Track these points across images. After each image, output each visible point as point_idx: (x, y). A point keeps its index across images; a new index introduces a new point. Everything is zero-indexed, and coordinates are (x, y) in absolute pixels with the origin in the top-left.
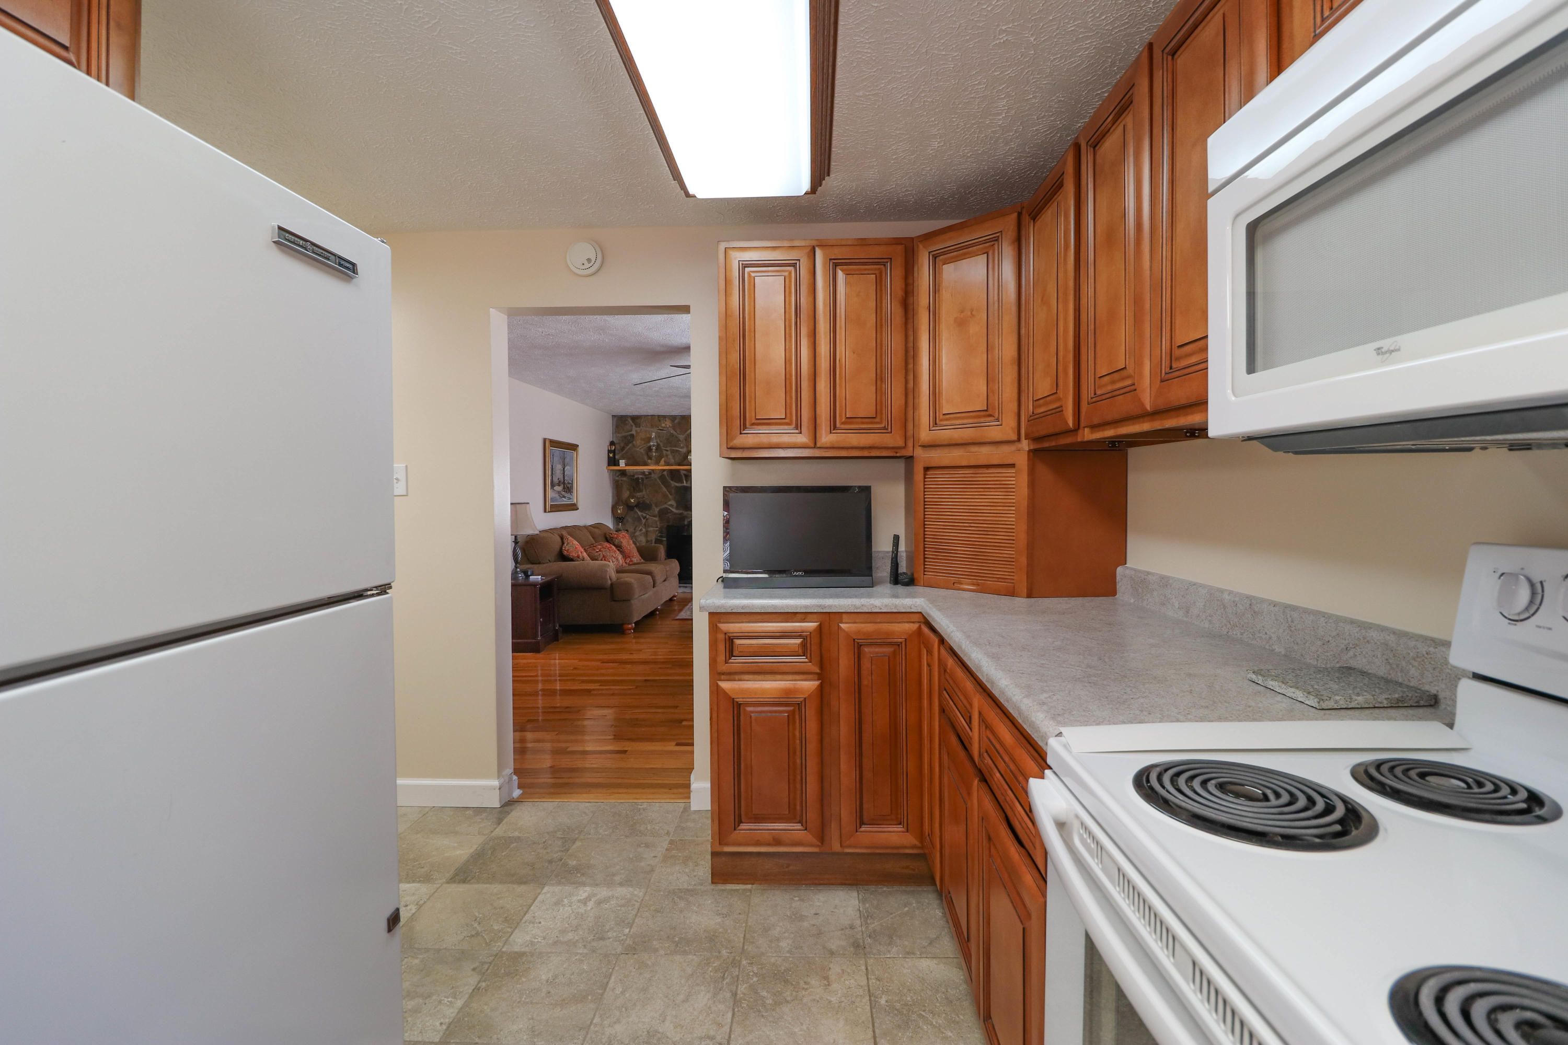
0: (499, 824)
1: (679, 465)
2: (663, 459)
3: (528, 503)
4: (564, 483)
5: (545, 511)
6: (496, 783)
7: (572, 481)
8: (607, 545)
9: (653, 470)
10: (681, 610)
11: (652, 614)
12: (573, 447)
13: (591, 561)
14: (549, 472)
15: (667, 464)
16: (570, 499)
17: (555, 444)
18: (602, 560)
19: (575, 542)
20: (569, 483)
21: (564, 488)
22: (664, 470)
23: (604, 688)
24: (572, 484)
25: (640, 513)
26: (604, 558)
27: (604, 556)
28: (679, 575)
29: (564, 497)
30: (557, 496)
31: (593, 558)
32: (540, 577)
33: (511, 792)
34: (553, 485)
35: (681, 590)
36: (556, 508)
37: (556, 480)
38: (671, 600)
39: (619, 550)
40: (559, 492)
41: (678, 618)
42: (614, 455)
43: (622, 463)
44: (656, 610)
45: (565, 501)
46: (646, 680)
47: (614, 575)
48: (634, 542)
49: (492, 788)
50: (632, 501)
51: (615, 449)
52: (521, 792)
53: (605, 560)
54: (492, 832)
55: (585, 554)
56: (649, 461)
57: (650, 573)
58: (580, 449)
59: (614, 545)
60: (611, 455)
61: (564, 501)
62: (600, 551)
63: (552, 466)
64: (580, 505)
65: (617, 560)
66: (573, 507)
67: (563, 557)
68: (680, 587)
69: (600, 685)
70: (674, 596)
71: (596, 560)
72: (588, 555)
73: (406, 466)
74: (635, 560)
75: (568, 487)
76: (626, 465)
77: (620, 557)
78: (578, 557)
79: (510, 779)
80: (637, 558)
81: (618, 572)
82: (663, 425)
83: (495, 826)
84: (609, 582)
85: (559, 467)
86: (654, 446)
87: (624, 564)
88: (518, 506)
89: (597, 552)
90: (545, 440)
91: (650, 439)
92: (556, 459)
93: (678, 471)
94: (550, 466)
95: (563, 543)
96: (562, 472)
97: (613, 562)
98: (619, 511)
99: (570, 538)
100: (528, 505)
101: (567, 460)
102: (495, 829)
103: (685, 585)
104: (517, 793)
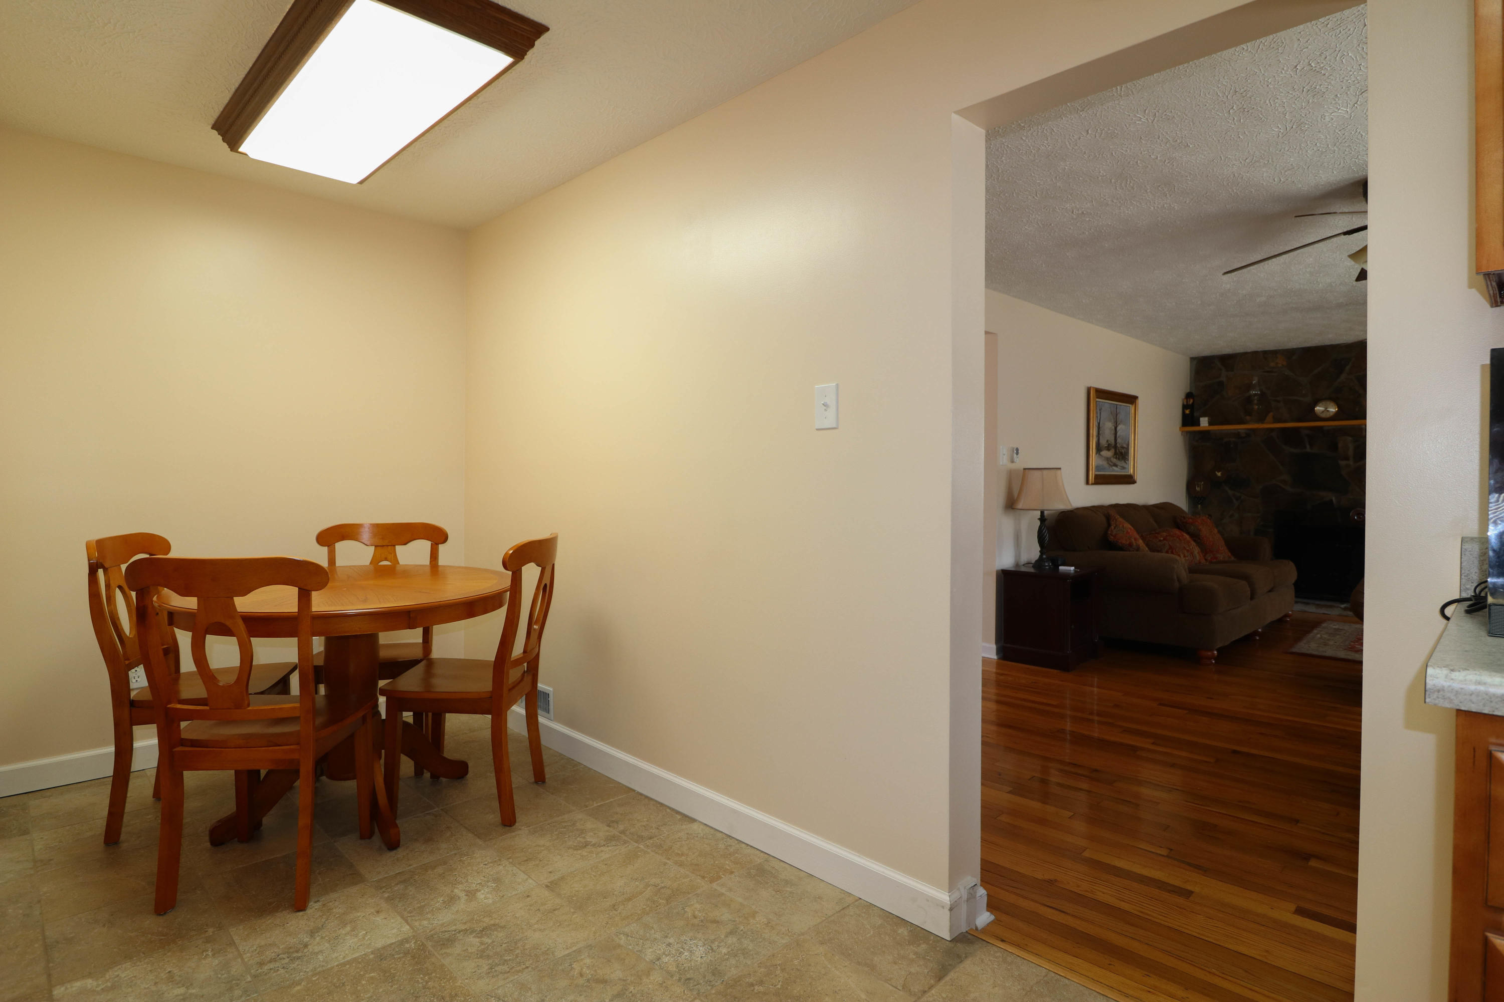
0: (940, 978)
1: (1299, 420)
2: (1271, 414)
3: (1060, 469)
4: (1115, 447)
5: (1087, 483)
6: (945, 897)
7: (1128, 445)
8: (1177, 532)
9: (1253, 430)
10: (1298, 639)
11: (1248, 639)
12: (1131, 399)
13: (1149, 552)
14: (1094, 432)
15: (1277, 420)
16: (1124, 468)
17: (1102, 394)
18: (1167, 552)
19: (1127, 525)
20: (1123, 448)
21: (1116, 453)
22: (1272, 430)
23: (1161, 749)
24: (1128, 449)
25: (1230, 492)
26: (1171, 550)
27: (1171, 547)
28: (1296, 584)
29: (1116, 465)
30: (1105, 463)
31: (1152, 549)
32: (1072, 568)
33: (972, 916)
34: (1099, 449)
35: (1299, 607)
36: (1102, 480)
37: (1103, 442)
38: (1281, 621)
39: (1195, 541)
40: (1108, 459)
41: (1294, 650)
42: (1192, 412)
43: (1204, 422)
44: (1255, 633)
45: (1117, 471)
46: (1235, 752)
47: (1184, 574)
48: (1219, 532)
49: (940, 905)
50: (1219, 474)
51: (1193, 403)
52: (992, 917)
53: (1172, 553)
54: (925, 992)
55: (1140, 542)
56: (1248, 418)
57: (1246, 578)
58: (1140, 402)
59: (1188, 533)
60: (1187, 412)
61: (1113, 470)
62: (1164, 539)
63: (1099, 424)
64: (1138, 477)
65: (1192, 553)
66: (1129, 480)
67: (1109, 545)
68: (1296, 602)
69: (1153, 743)
70: (1287, 615)
71: (1158, 551)
72: (1147, 545)
73: (837, 385)
74: (1221, 557)
75: (1121, 453)
76: (1210, 424)
77: (1196, 550)
78: (1130, 545)
79: (971, 896)
80: (1224, 553)
81: (1192, 571)
82: (1272, 364)
83: (932, 982)
84: (1177, 585)
85: (1108, 425)
86: (1255, 395)
87: (1203, 561)
88: (1045, 472)
89: (1160, 541)
90: (1089, 390)
91: (1250, 387)
92: (1105, 415)
93: (1297, 429)
94: (1096, 424)
95: (1109, 525)
96: (1113, 432)
97: (1185, 556)
98: (1198, 489)
99: (1120, 519)
100: (1059, 471)
101: (1121, 417)
102: (931, 987)
103: (1306, 601)
104: (984, 918)
